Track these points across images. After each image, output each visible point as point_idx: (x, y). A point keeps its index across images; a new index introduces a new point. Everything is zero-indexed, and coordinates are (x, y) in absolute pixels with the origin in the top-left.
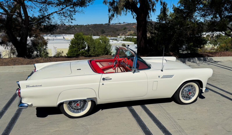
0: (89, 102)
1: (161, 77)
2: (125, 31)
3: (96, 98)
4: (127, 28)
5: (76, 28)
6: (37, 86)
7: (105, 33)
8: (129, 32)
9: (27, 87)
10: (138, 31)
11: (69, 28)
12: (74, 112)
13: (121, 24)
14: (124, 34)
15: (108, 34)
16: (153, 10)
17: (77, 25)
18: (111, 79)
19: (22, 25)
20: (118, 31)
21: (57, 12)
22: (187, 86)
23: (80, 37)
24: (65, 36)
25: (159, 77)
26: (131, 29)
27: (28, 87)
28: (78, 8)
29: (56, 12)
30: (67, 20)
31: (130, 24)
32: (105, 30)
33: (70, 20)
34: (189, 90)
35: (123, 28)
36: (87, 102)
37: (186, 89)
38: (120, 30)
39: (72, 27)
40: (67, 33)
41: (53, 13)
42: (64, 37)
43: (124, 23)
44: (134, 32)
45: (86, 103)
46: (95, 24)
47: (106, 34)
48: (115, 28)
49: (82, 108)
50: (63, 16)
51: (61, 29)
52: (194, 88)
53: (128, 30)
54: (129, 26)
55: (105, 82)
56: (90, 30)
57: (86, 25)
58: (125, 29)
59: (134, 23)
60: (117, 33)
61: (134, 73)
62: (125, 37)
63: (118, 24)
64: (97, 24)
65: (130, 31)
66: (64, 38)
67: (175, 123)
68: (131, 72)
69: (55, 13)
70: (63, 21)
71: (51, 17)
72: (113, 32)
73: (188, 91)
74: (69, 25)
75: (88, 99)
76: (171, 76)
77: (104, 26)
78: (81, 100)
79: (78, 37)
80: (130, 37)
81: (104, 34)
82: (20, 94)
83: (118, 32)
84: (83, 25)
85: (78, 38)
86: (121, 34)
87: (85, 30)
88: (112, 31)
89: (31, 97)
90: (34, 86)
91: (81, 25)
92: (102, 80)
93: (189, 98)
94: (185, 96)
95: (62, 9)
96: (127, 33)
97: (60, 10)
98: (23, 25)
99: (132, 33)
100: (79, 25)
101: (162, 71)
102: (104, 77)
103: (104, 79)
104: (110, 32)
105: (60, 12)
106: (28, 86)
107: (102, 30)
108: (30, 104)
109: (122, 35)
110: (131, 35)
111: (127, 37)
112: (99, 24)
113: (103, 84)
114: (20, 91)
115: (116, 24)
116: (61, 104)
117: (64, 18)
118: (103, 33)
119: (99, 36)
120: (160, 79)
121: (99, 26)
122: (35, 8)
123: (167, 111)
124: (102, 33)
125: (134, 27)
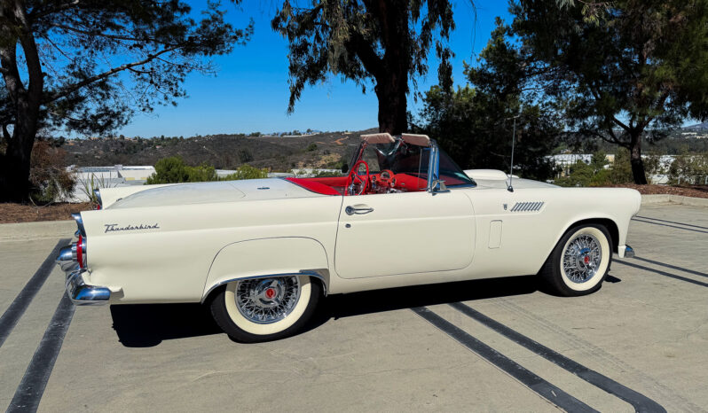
0: (302, 284)
1: (510, 207)
2: (314, 155)
3: (327, 271)
4: (318, 146)
5: (157, 147)
6: (141, 227)
7: (253, 160)
8: (324, 158)
9: (107, 230)
10: (384, 125)
11: (134, 147)
12: (255, 320)
13: (300, 134)
14: (310, 162)
15: (264, 164)
16: (422, 69)
17: (163, 137)
18: (371, 210)
19: (17, 100)
20: (291, 154)
21: (133, 68)
22: (578, 239)
23: (175, 170)
24: (123, 169)
25: (505, 206)
26: (331, 149)
27: (112, 229)
28: (198, 58)
29: (129, 66)
30: (161, 96)
31: (328, 134)
32: (251, 150)
33: (170, 96)
34: (585, 252)
35: (306, 145)
36: (297, 287)
37: (574, 247)
38: (298, 153)
39: (145, 146)
40: (131, 162)
41: (119, 70)
42: (121, 172)
43: (309, 131)
44: (340, 157)
45: (294, 290)
46: (221, 135)
47: (255, 162)
48: (282, 147)
49: (283, 307)
50: (147, 84)
51: (108, 150)
52: (596, 246)
53: (322, 151)
54: (324, 140)
55: (354, 220)
56: (203, 152)
57: (191, 139)
58: (313, 148)
59: (338, 133)
60: (291, 159)
61: (434, 194)
62: (314, 172)
63: (290, 134)
64: (226, 135)
65: (328, 153)
66: (120, 176)
67: (570, 337)
68: (426, 193)
69: (127, 70)
70: (148, 97)
71: (112, 82)
72: (277, 157)
73: (583, 254)
74: (136, 138)
75: (302, 272)
76: (536, 206)
77: (249, 140)
78: (280, 278)
79: (169, 170)
80: (329, 171)
81: (251, 163)
82: (83, 255)
83: (293, 156)
84: (182, 137)
85: (169, 173)
86: (301, 164)
87: (186, 153)
88: (274, 155)
89: (121, 266)
90: (132, 228)
91: (176, 138)
92: (344, 212)
93: (585, 278)
94: (572, 270)
95: (151, 58)
96: (320, 160)
97: (142, 60)
98: (20, 100)
99: (335, 160)
100: (169, 139)
101: (511, 190)
102: (352, 205)
103: (350, 210)
104: (268, 158)
105: (141, 66)
106: (110, 228)
107: (243, 152)
108: (114, 289)
109: (305, 166)
110: (331, 165)
111: (320, 171)
112: (232, 135)
113: (348, 226)
114: (83, 245)
115: (285, 134)
116: (219, 291)
117: (152, 89)
118: (247, 161)
119: (235, 169)
120: (508, 214)
121: (233, 140)
122: (54, 58)
123: (534, 313)
124: (243, 162)
125: (340, 143)
